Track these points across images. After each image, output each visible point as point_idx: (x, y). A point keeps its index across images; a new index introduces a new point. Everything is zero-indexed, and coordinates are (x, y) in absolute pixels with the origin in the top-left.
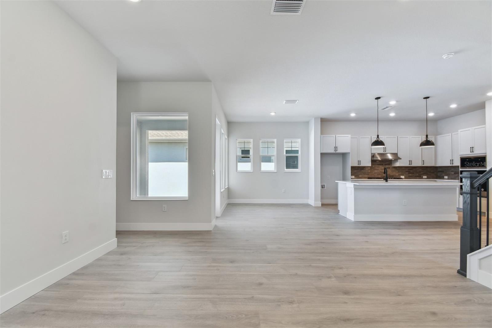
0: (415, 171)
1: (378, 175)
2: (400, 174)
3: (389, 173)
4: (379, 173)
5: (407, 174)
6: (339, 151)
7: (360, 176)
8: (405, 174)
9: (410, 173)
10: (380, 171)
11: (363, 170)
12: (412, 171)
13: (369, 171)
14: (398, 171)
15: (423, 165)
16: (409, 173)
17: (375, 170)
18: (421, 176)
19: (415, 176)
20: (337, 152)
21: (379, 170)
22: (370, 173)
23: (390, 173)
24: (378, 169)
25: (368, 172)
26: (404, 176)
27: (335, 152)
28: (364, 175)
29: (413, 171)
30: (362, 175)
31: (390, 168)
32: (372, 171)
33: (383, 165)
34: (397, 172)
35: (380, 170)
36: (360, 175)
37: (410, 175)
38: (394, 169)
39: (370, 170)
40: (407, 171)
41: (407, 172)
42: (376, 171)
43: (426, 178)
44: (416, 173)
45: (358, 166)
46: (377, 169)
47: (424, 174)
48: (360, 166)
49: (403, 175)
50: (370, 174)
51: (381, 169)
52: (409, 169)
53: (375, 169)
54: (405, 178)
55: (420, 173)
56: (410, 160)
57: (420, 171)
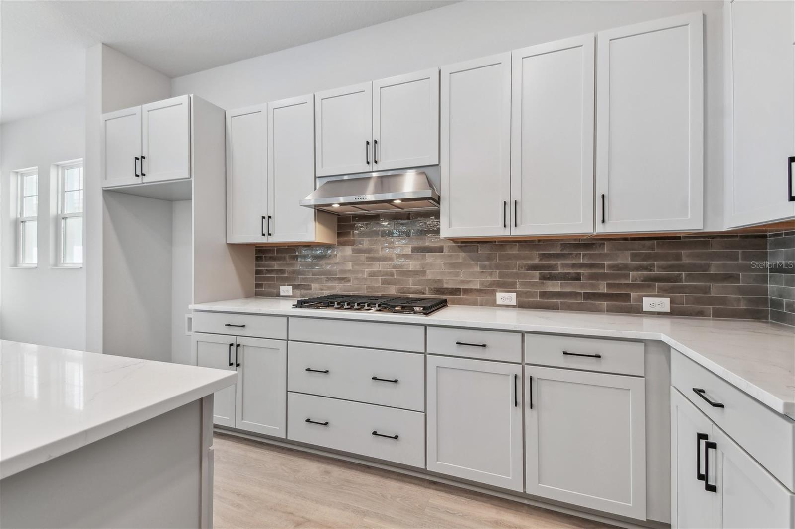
0: (582, 265)
2: (494, 284)
3: (439, 278)
4: (392, 275)
5: (532, 285)
6: (155, 175)
7: (313, 285)
8: (524, 284)
9: (553, 278)
10: (395, 266)
11: (323, 262)
12: (564, 266)
13: (349, 266)
14: (483, 267)
15: (601, 229)
16: (543, 278)
17: (374, 259)
18: (627, 296)
19: (588, 296)
20: (146, 179)
21: (391, 259)
23: (443, 273)
25: (345, 272)
26: (514, 295)
27: (138, 180)
28: (330, 284)
29: (574, 266)
31: (440, 250)
32: (359, 265)
34: (478, 269)
35: (396, 262)
36: (312, 281)
37: (554, 287)
38: (462, 254)
39: (351, 259)
40: (534, 268)
41: (537, 273)
42: (378, 266)
43: (667, 309)
44: (593, 277)
45: (264, 240)
46: (381, 253)
47: (649, 285)
48: (272, 240)
49: (507, 287)
51: (399, 256)
53: (371, 255)
54: (521, 305)
55: (626, 276)
56: (508, 201)
57: (625, 267)
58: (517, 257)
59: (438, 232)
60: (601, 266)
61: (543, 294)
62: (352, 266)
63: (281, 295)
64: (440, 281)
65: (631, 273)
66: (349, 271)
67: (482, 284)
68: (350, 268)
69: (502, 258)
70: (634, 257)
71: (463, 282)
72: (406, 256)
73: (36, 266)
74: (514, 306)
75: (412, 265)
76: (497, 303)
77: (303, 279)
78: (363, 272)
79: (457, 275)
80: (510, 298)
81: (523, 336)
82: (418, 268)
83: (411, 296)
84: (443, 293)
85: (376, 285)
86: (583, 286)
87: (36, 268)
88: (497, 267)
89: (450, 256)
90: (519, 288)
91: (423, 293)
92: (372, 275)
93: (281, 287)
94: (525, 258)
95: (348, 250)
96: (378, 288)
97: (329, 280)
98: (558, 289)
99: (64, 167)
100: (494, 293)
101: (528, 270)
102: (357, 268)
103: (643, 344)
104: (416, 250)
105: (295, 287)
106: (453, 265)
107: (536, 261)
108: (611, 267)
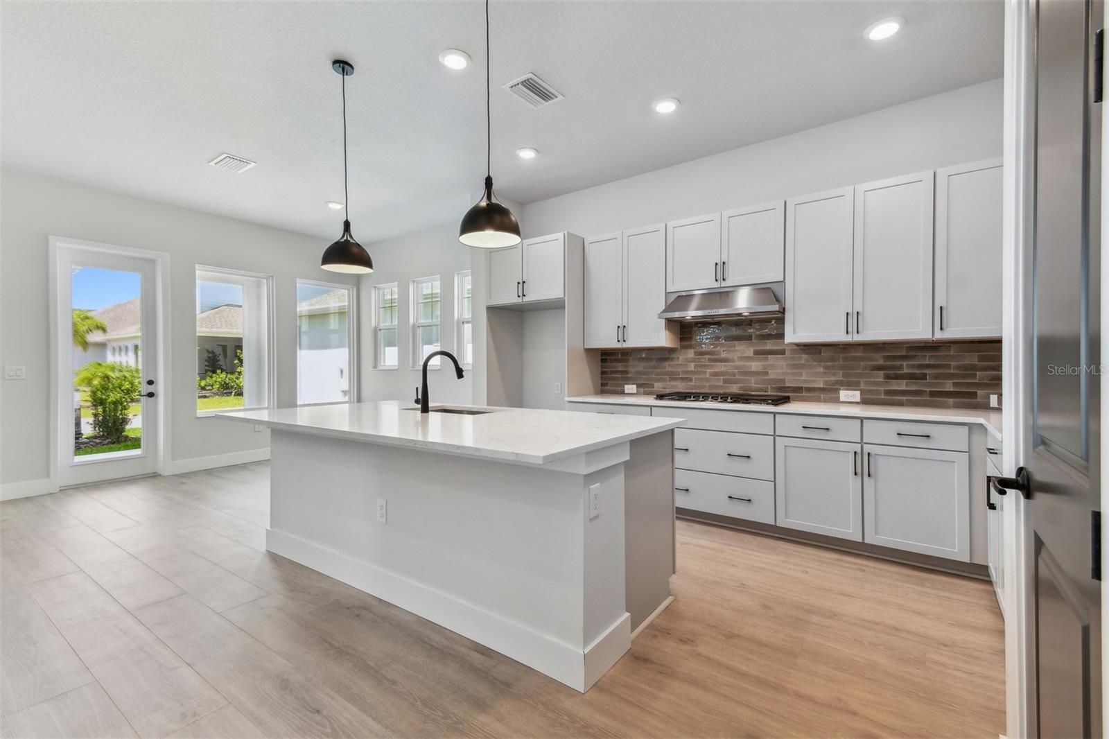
0: (928, 366)
1: (726, 381)
2: (836, 383)
3: (781, 377)
4: (734, 375)
5: (877, 384)
6: (533, 295)
7: (656, 384)
8: (867, 383)
9: (898, 377)
10: (737, 367)
11: (666, 364)
12: (909, 366)
13: (692, 367)
14: (826, 368)
15: (939, 335)
16: (888, 377)
17: (716, 360)
18: (974, 395)
19: (933, 394)
20: (525, 299)
21: (732, 361)
22: (692, 372)
23: (783, 373)
24: (728, 356)
25: (687, 372)
26: (858, 393)
27: (520, 300)
28: (673, 383)
29: (920, 366)
30: (664, 380)
31: (783, 352)
32: (701, 366)
33: (749, 338)
34: (822, 370)
35: (737, 363)
37: (902, 385)
38: (804, 356)
39: (693, 360)
41: (882, 373)
42: (720, 367)
44: (937, 377)
45: (619, 345)
46: (723, 355)
48: (625, 345)
49: (851, 386)
50: (694, 377)
51: (741, 358)
52: (887, 358)
53: (713, 357)
54: (865, 402)
55: (974, 376)
56: (850, 311)
57: (973, 368)
58: (862, 359)
59: (781, 336)
60: (948, 367)
61: (888, 392)
62: (695, 367)
63: (626, 392)
64: (783, 380)
65: (978, 373)
66: (692, 371)
67: (825, 382)
68: (693, 369)
69: (845, 359)
70: (981, 359)
71: (805, 381)
72: (748, 358)
73: (397, 368)
74: (857, 403)
75: (755, 366)
76: (841, 400)
77: (647, 379)
78: (705, 373)
79: (801, 375)
80: (856, 395)
81: (862, 422)
82: (760, 369)
83: (753, 393)
84: (786, 392)
85: (719, 384)
86: (929, 385)
87: (397, 369)
88: (841, 368)
89: (792, 358)
90: (863, 387)
91: (766, 391)
92: (715, 374)
93: (626, 386)
94: (870, 359)
95: (691, 354)
96: (719, 385)
97: (672, 379)
98: (904, 388)
99: (419, 283)
100: (837, 391)
101: (871, 370)
102: (700, 369)
103: (967, 427)
104: (757, 353)
105: (639, 386)
106: (795, 366)
107: (881, 362)
108: (957, 368)
